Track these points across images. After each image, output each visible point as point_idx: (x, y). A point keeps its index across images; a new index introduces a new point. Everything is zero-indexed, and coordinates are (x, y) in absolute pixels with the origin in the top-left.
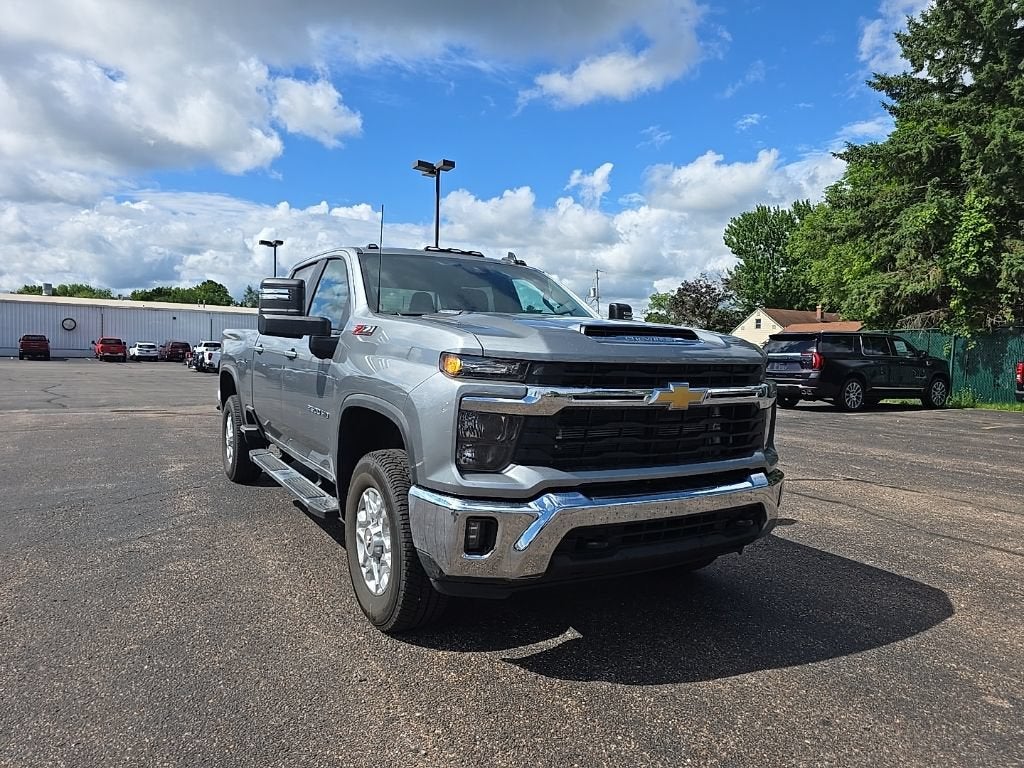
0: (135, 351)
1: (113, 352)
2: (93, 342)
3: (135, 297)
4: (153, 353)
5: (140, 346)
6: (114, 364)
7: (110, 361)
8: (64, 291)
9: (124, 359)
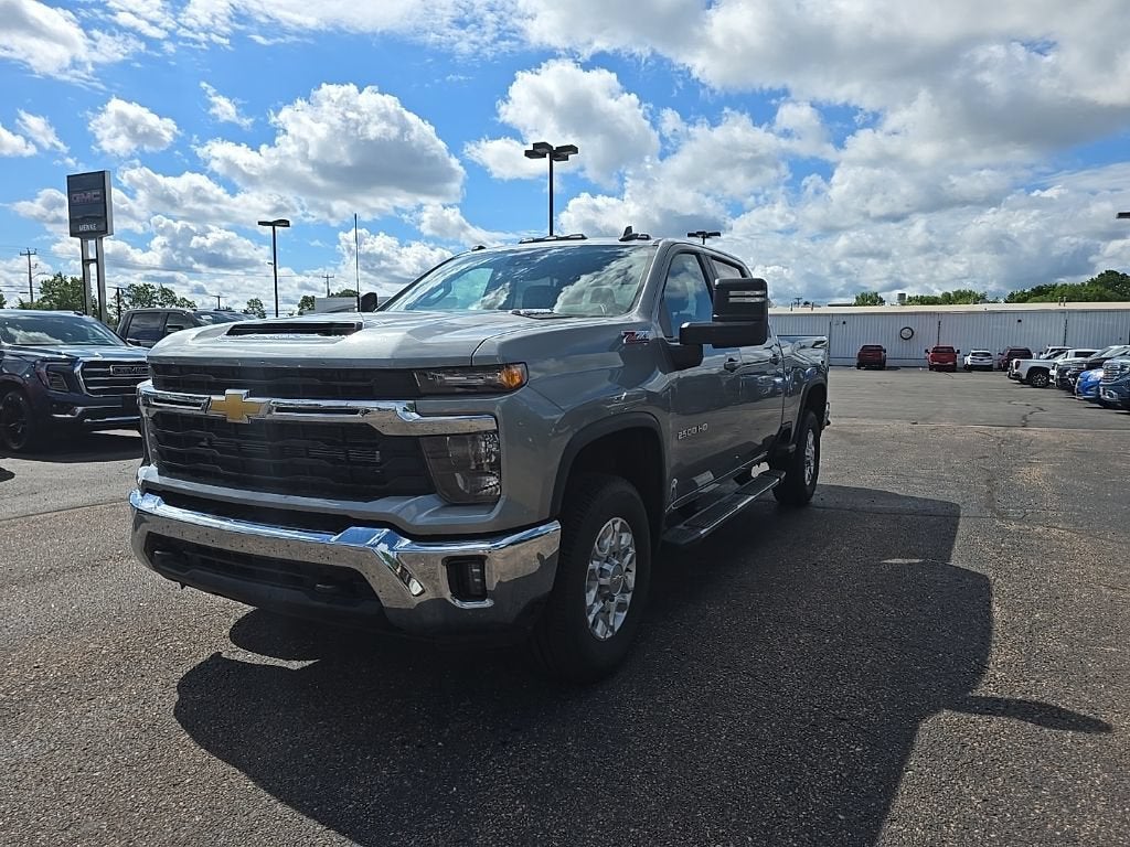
0: (968, 360)
1: (944, 360)
2: (926, 351)
3: (1012, 299)
4: (987, 362)
5: (974, 354)
6: (942, 374)
7: (940, 371)
8: (948, 299)
9: (953, 369)
